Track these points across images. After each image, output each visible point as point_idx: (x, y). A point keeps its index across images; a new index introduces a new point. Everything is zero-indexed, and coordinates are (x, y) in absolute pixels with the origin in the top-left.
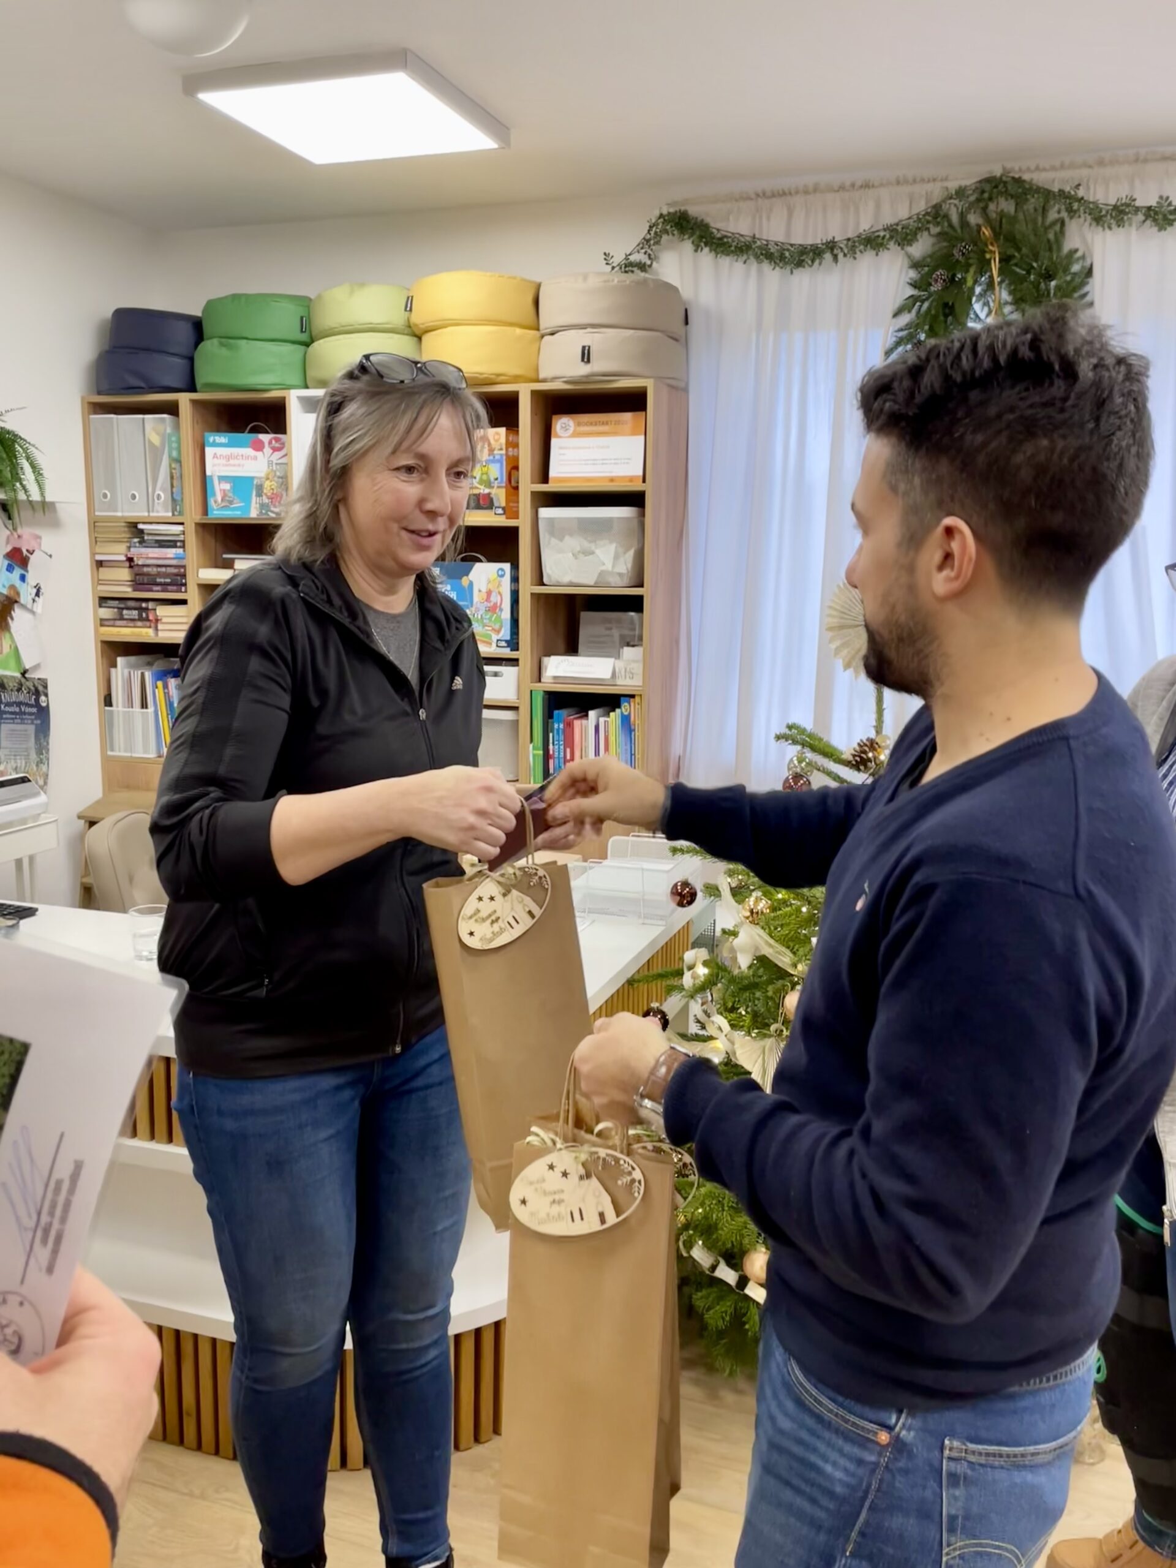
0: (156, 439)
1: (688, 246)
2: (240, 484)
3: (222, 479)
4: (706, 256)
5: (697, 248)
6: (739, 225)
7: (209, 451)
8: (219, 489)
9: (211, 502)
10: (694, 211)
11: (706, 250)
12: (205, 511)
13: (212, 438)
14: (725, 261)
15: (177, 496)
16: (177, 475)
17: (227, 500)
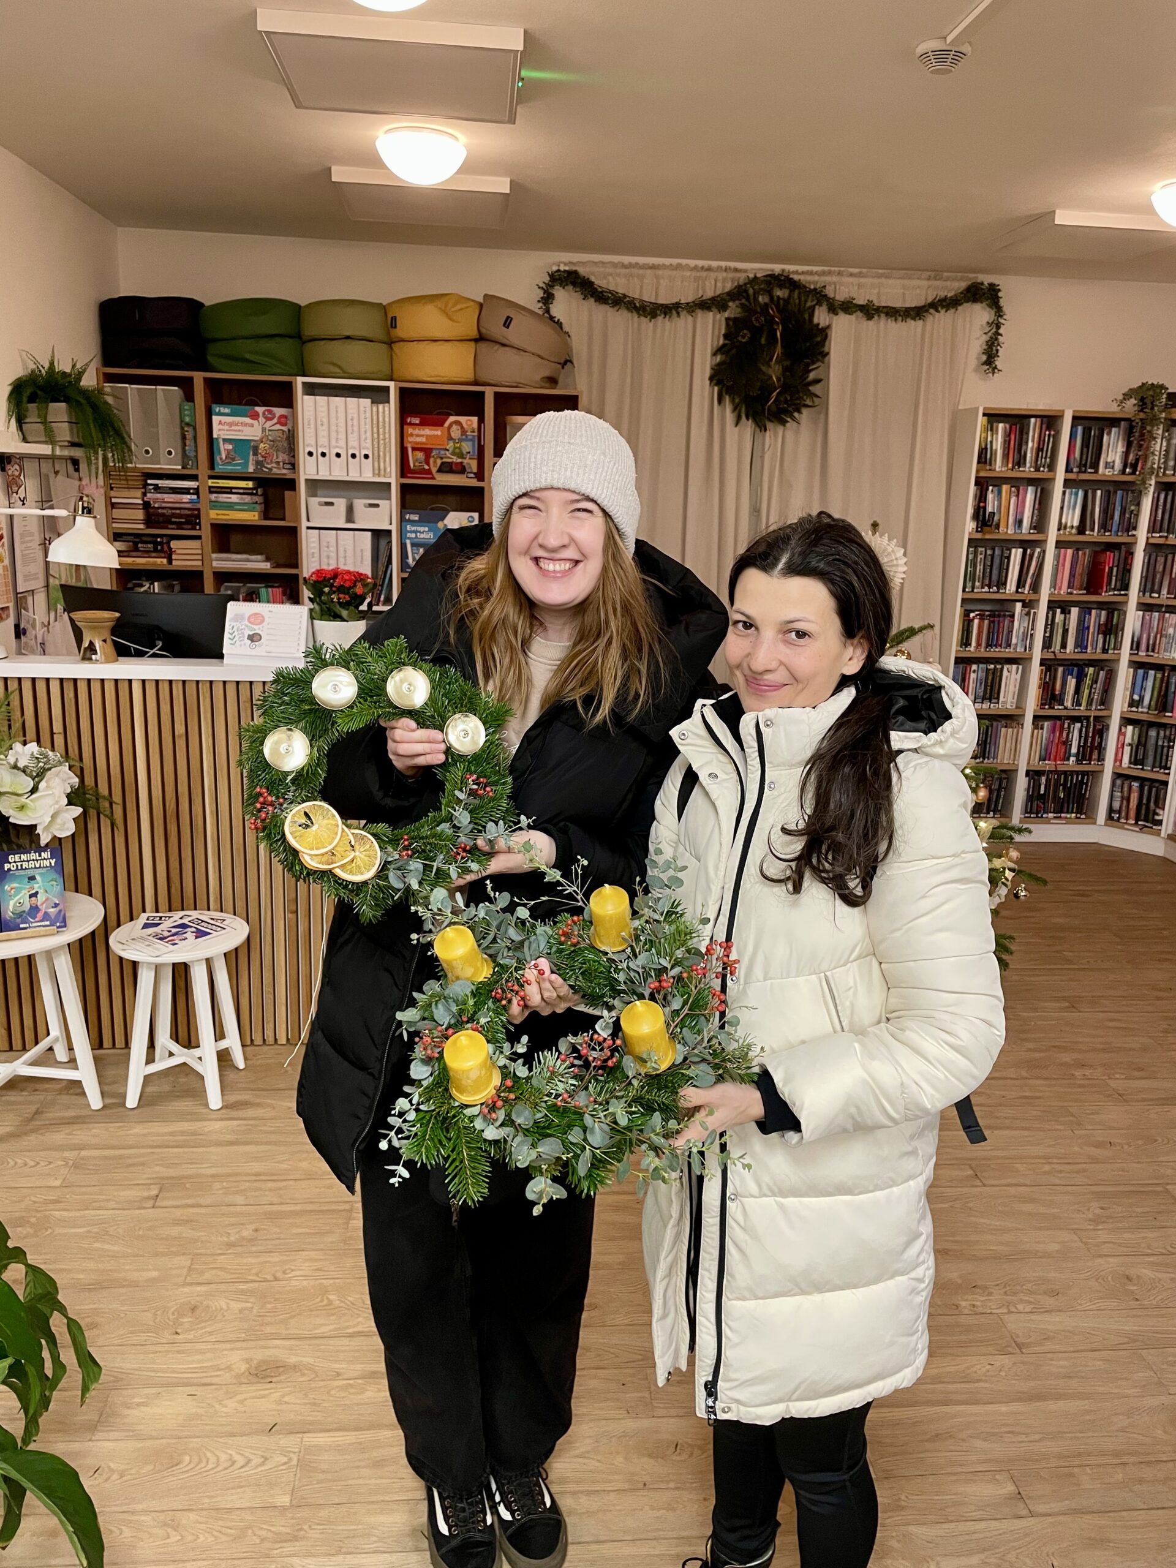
5: (585, 298)
8: (224, 449)
9: (217, 458)
10: (583, 272)
11: (591, 300)
13: (217, 408)
15: (192, 454)
16: (189, 435)
17: (230, 458)
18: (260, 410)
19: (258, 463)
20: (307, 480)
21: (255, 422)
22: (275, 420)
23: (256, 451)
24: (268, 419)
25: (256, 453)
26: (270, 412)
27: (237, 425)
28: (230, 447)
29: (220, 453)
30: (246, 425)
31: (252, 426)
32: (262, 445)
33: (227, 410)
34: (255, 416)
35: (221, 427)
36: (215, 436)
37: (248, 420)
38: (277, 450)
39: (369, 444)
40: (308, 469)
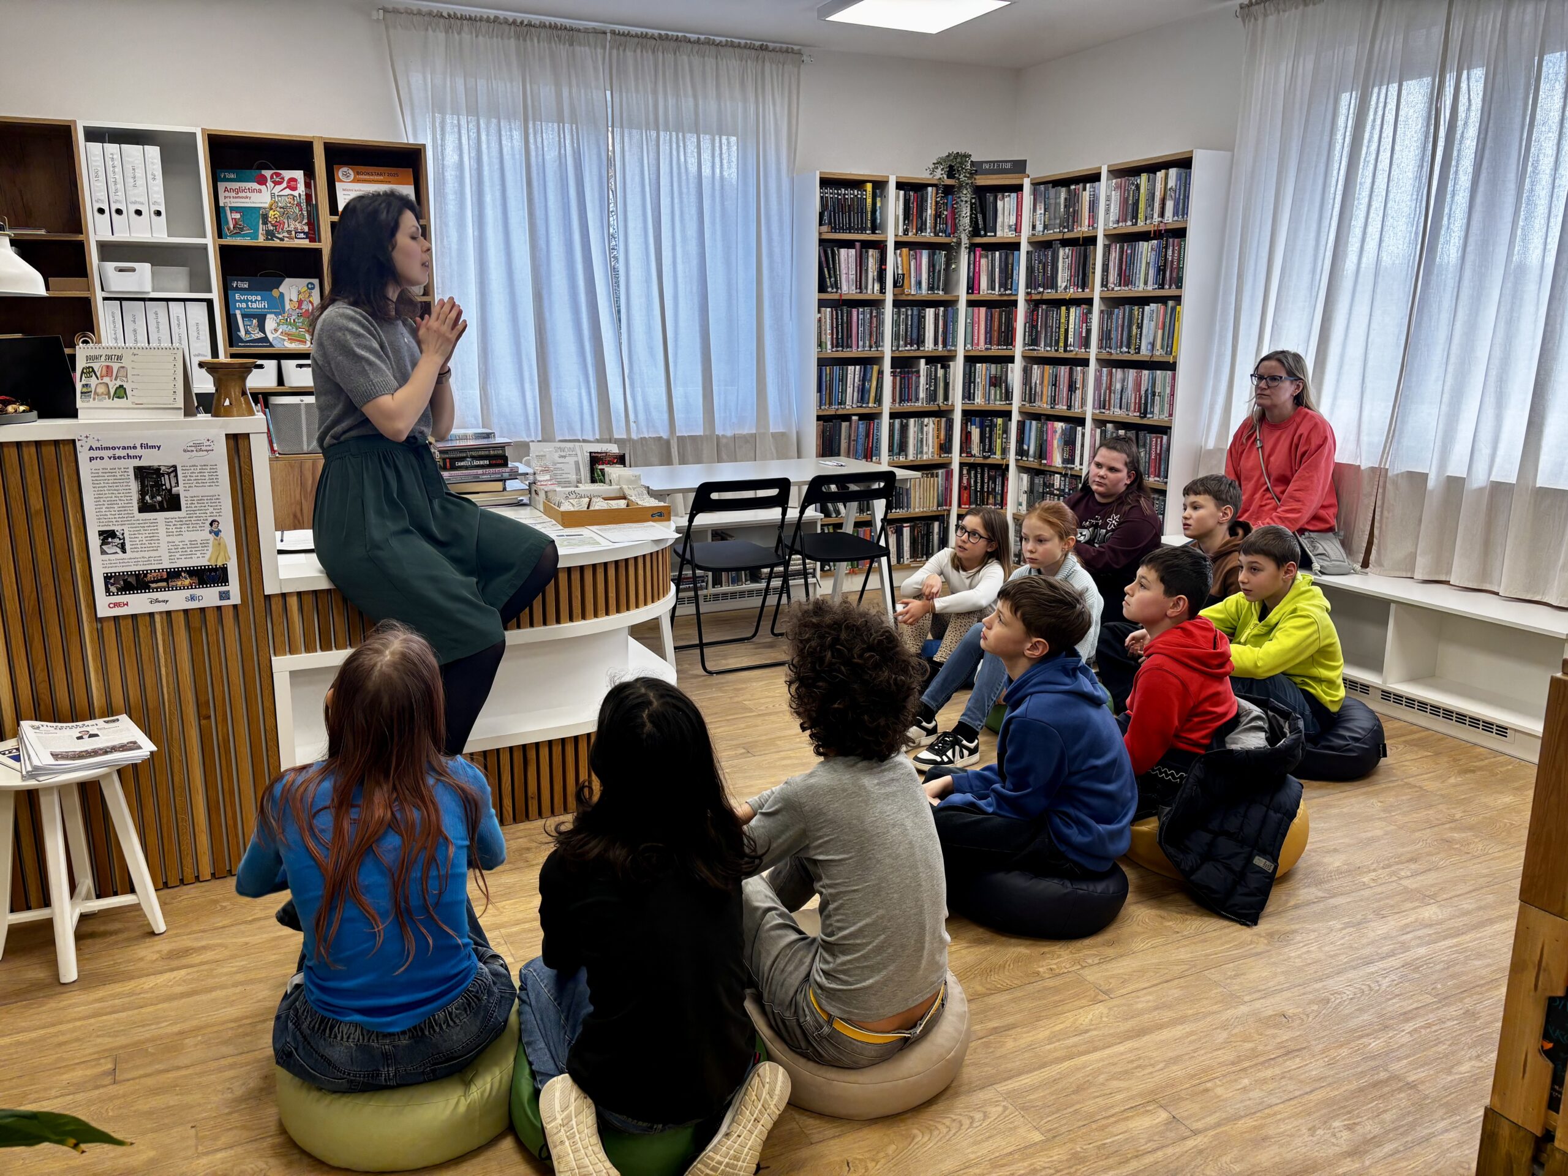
21: (263, 188)
22: (284, 185)
23: (265, 218)
24: (276, 183)
25: (265, 223)
26: (278, 175)
27: (243, 191)
28: (238, 216)
29: (227, 223)
30: (253, 191)
31: (260, 191)
32: (271, 212)
33: (232, 176)
34: (262, 181)
35: (227, 194)
36: (221, 204)
37: (255, 186)
38: (288, 218)
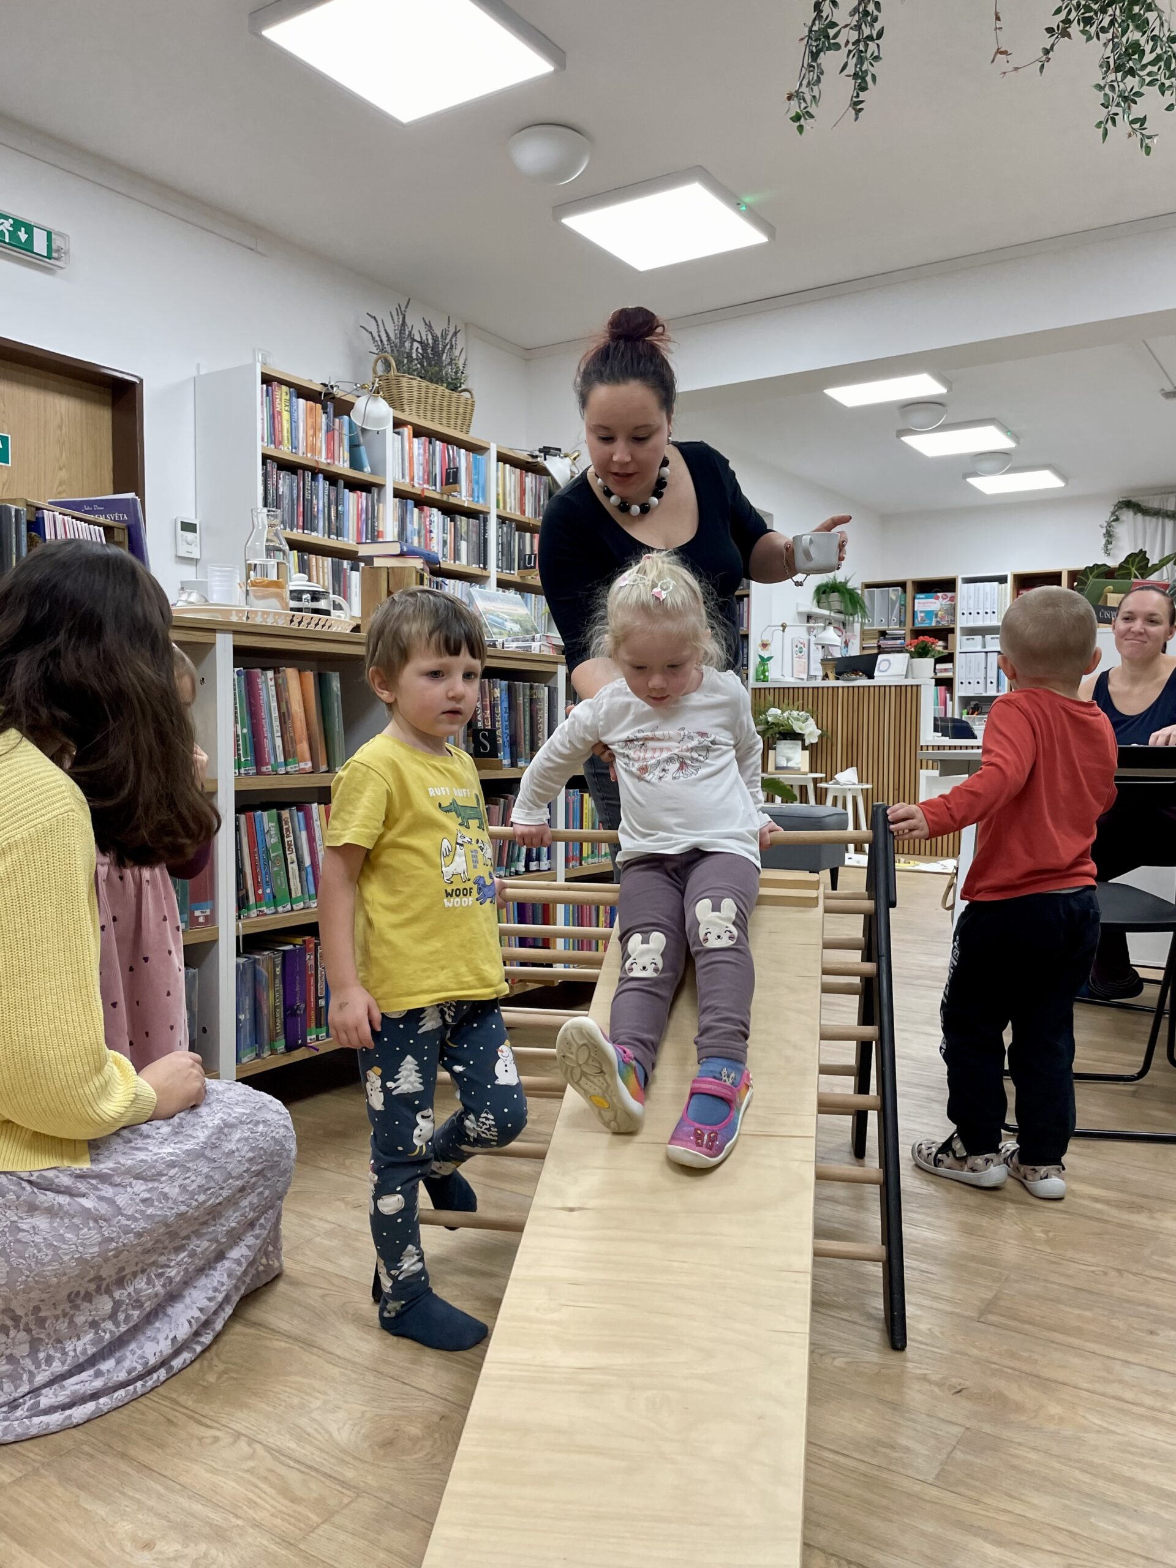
0: (894, 598)
1: (1131, 513)
2: (929, 614)
3: (921, 612)
4: (1139, 516)
5: (1135, 514)
6: (1154, 504)
7: (916, 601)
8: (920, 616)
9: (916, 621)
10: (1133, 500)
11: (1140, 514)
12: (913, 625)
13: (918, 596)
14: (1148, 518)
15: (902, 619)
16: (903, 611)
17: (923, 620)
18: (940, 594)
19: (938, 622)
20: (961, 628)
39: (996, 605)
40: (961, 622)
